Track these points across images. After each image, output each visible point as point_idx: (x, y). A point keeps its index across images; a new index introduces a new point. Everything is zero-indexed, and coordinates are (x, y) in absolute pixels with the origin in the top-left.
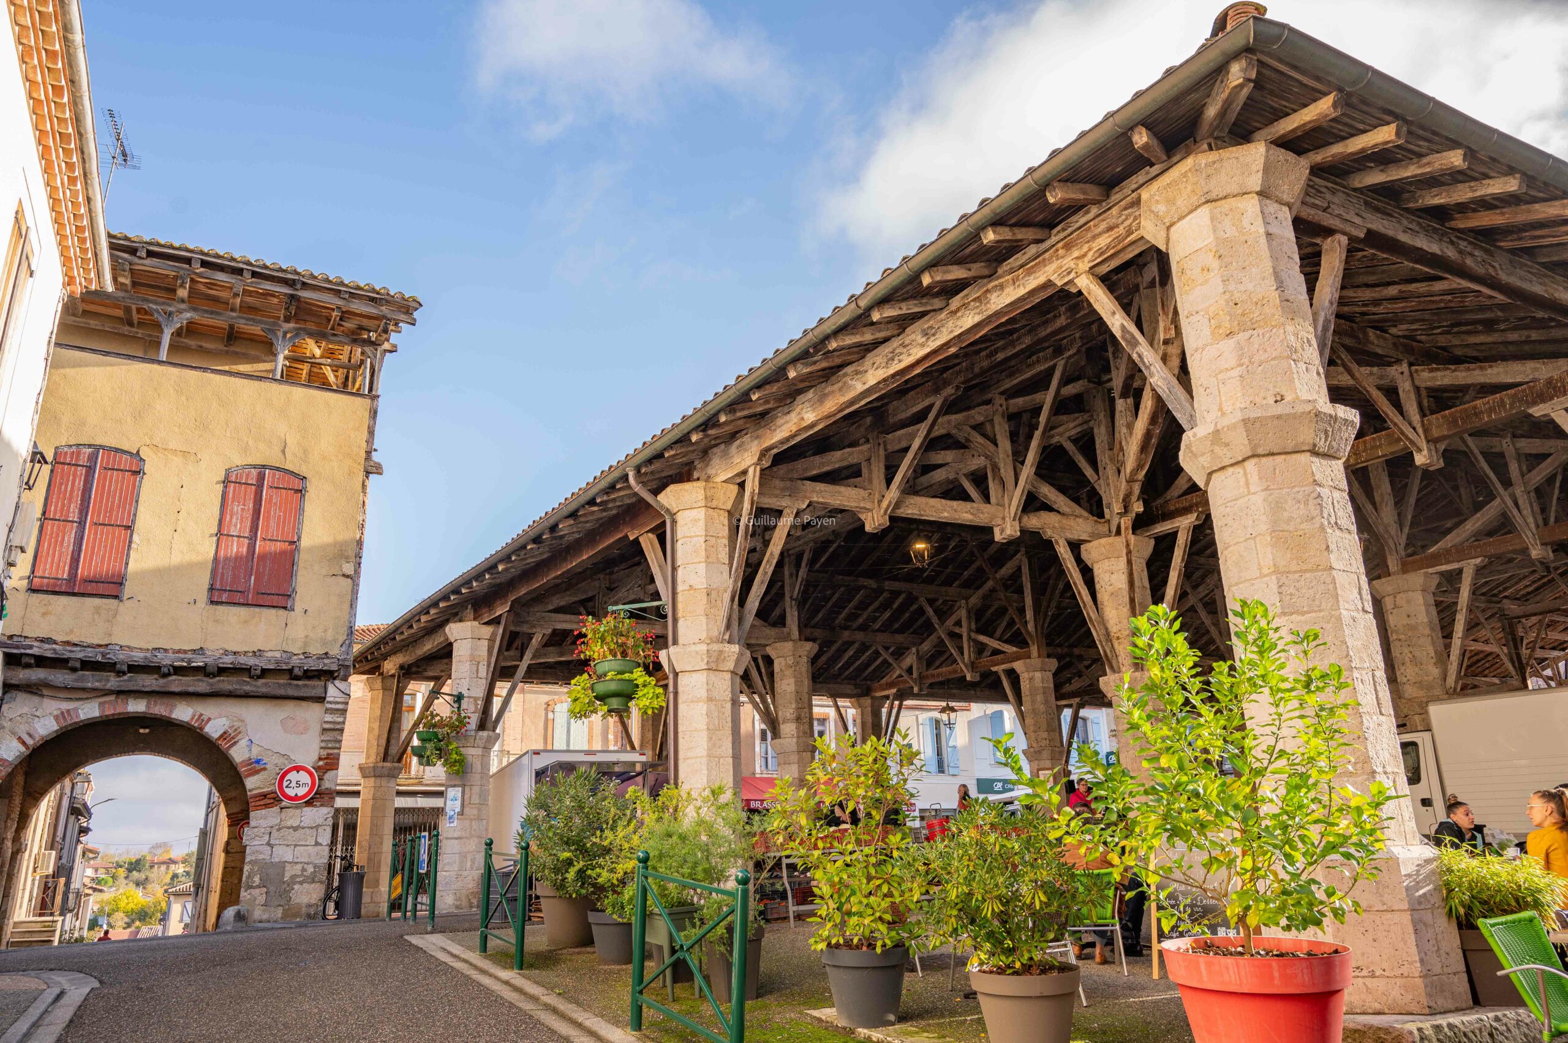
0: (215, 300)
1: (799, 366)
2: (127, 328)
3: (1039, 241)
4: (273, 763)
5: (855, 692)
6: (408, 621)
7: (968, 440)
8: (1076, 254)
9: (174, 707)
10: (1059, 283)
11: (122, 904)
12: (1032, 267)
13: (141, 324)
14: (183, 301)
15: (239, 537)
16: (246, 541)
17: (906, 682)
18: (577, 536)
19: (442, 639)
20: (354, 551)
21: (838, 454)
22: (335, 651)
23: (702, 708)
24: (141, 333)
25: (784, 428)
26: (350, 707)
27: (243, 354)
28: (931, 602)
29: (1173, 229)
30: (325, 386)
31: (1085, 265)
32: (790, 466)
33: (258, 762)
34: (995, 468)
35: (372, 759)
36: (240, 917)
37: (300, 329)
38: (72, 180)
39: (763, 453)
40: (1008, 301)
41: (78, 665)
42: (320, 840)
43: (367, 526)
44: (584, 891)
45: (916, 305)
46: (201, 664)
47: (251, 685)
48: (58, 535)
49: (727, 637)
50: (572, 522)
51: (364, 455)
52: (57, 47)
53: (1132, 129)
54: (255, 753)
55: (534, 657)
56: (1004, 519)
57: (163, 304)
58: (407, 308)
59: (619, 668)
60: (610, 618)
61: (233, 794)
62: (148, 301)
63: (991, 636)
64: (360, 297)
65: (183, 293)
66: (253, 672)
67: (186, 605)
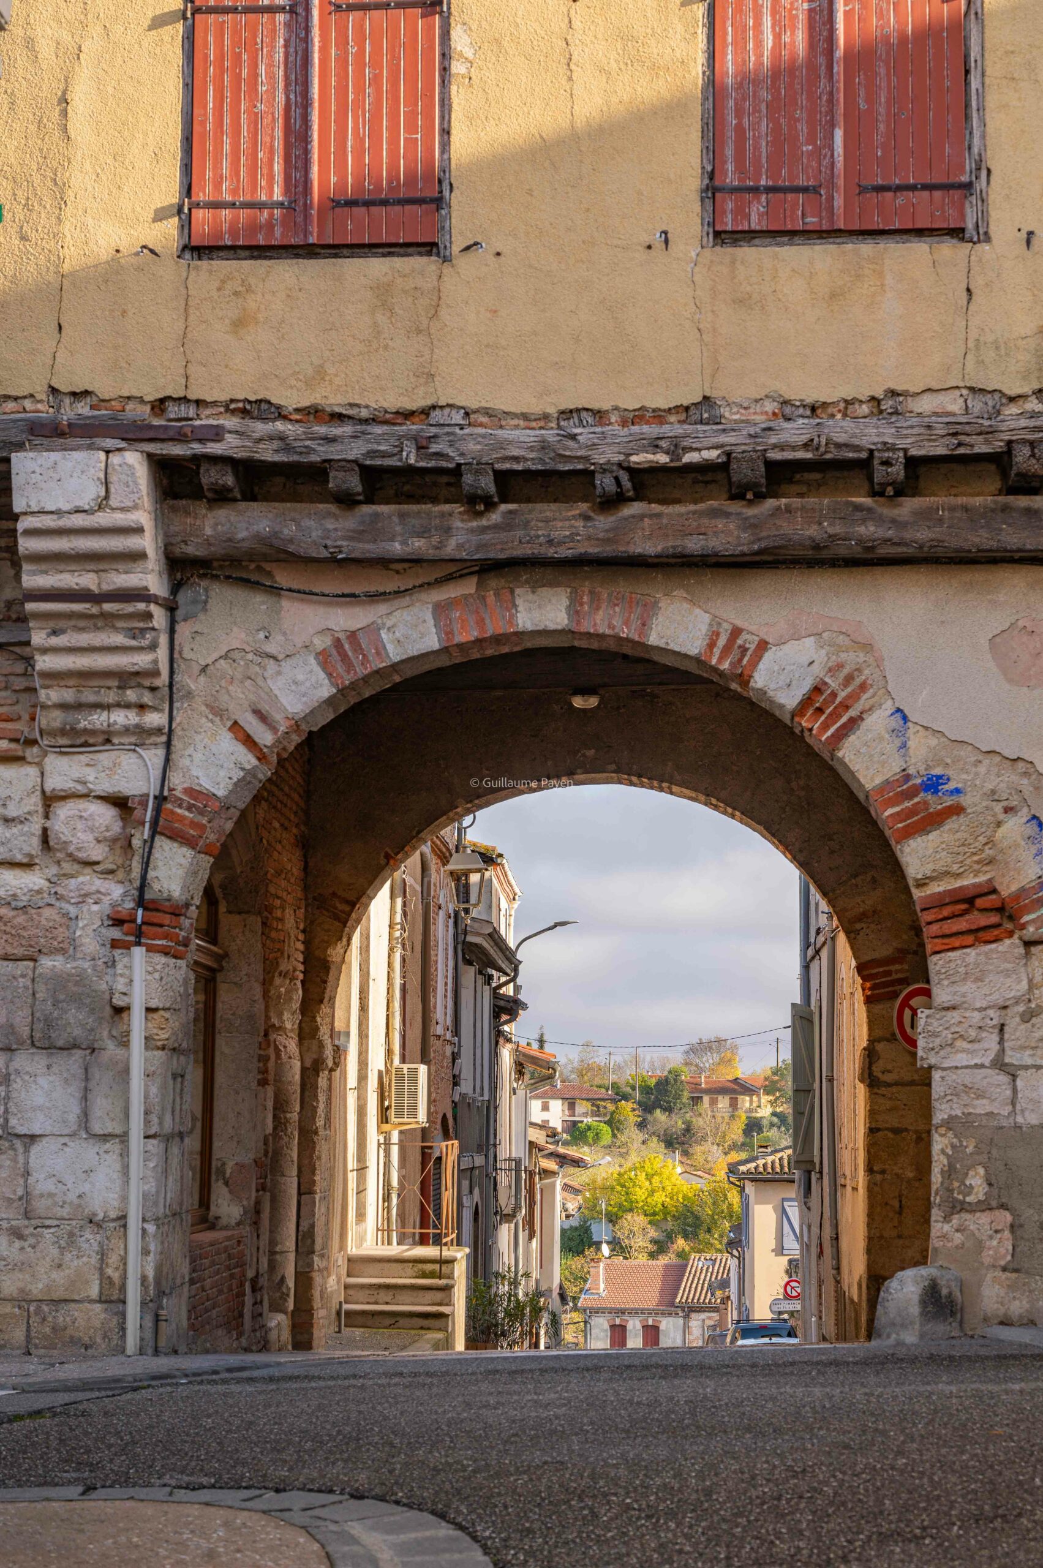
9: (650, 609)
11: (640, 1194)
33: (933, 784)
36: (939, 1305)
41: (355, 484)
46: (713, 455)
47: (880, 520)
48: (237, 57)
54: (920, 755)
61: (871, 900)
66: (880, 473)
67: (641, 255)
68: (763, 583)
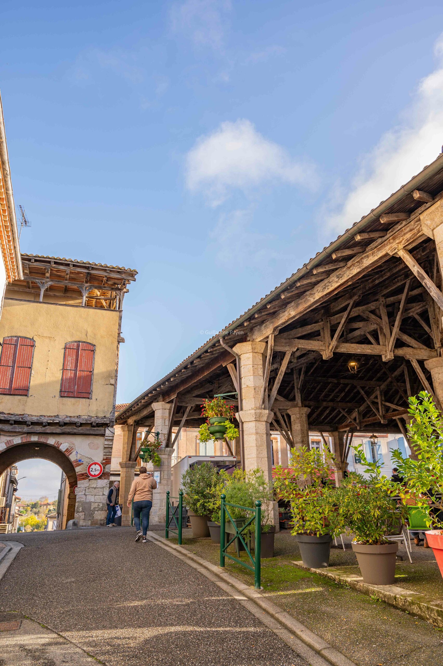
0: (60, 276)
1: (286, 293)
2: (28, 289)
3: (381, 237)
4: (86, 461)
5: (331, 429)
6: (137, 402)
7: (368, 317)
8: (397, 241)
9: (48, 438)
10: (391, 254)
11: (30, 522)
12: (380, 248)
13: (33, 287)
14: (48, 278)
15: (70, 370)
16: (73, 372)
17: (353, 424)
18: (202, 365)
19: (150, 409)
20: (114, 375)
21: (310, 326)
22: (108, 415)
23: (254, 437)
24: (33, 291)
25: (283, 318)
26: (115, 438)
27: (71, 297)
28: (363, 388)
29: (434, 231)
30: (102, 307)
31: (401, 246)
32: (289, 333)
33: (80, 461)
34: (381, 329)
35: (125, 460)
36: (74, 524)
37: (91, 286)
38: (9, 241)
39: (275, 329)
40: (371, 262)
41: (13, 422)
42: (104, 493)
43: (119, 364)
44: (205, 513)
45: (332, 266)
46: (58, 421)
47: (76, 430)
48: (5, 372)
49: (263, 407)
50: (199, 360)
51: (117, 335)
52: (4, 196)
53: (412, 191)
54: (79, 457)
55: (188, 416)
56: (386, 351)
57: (41, 279)
58: (132, 274)
59: (219, 421)
60: (215, 400)
61: (71, 474)
62: (35, 279)
63: (392, 403)
64: (114, 271)
65: (48, 275)
66: (77, 424)
67: (51, 398)
68: (62, 436)
